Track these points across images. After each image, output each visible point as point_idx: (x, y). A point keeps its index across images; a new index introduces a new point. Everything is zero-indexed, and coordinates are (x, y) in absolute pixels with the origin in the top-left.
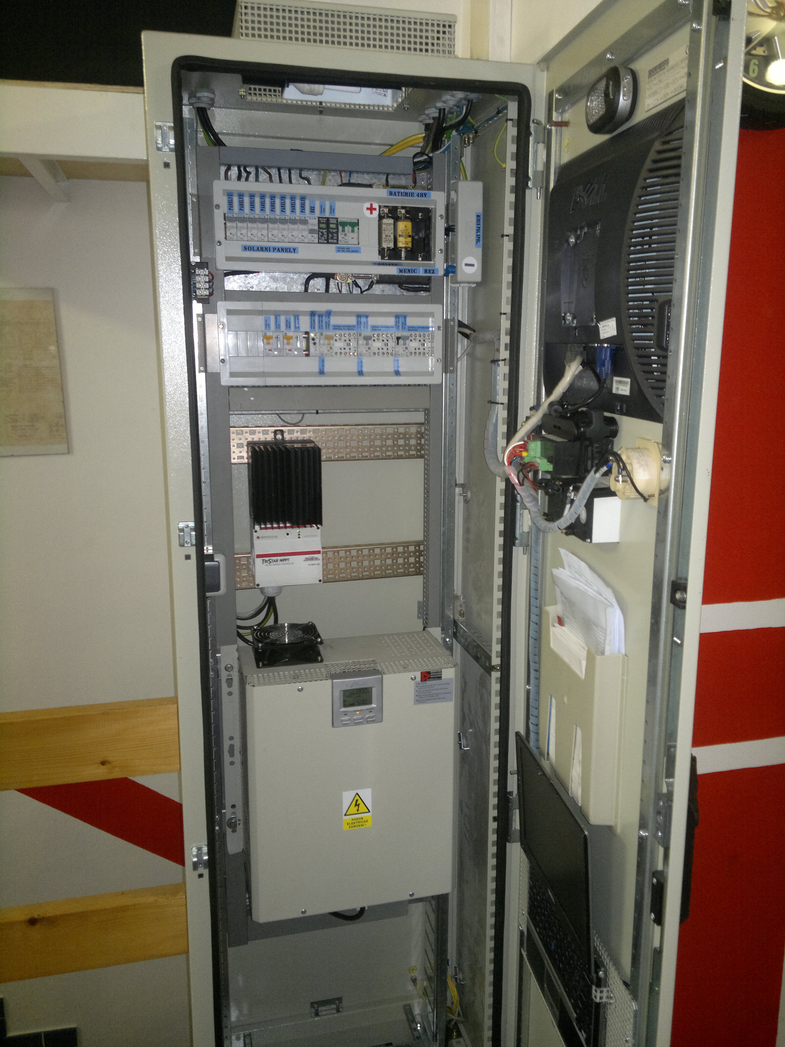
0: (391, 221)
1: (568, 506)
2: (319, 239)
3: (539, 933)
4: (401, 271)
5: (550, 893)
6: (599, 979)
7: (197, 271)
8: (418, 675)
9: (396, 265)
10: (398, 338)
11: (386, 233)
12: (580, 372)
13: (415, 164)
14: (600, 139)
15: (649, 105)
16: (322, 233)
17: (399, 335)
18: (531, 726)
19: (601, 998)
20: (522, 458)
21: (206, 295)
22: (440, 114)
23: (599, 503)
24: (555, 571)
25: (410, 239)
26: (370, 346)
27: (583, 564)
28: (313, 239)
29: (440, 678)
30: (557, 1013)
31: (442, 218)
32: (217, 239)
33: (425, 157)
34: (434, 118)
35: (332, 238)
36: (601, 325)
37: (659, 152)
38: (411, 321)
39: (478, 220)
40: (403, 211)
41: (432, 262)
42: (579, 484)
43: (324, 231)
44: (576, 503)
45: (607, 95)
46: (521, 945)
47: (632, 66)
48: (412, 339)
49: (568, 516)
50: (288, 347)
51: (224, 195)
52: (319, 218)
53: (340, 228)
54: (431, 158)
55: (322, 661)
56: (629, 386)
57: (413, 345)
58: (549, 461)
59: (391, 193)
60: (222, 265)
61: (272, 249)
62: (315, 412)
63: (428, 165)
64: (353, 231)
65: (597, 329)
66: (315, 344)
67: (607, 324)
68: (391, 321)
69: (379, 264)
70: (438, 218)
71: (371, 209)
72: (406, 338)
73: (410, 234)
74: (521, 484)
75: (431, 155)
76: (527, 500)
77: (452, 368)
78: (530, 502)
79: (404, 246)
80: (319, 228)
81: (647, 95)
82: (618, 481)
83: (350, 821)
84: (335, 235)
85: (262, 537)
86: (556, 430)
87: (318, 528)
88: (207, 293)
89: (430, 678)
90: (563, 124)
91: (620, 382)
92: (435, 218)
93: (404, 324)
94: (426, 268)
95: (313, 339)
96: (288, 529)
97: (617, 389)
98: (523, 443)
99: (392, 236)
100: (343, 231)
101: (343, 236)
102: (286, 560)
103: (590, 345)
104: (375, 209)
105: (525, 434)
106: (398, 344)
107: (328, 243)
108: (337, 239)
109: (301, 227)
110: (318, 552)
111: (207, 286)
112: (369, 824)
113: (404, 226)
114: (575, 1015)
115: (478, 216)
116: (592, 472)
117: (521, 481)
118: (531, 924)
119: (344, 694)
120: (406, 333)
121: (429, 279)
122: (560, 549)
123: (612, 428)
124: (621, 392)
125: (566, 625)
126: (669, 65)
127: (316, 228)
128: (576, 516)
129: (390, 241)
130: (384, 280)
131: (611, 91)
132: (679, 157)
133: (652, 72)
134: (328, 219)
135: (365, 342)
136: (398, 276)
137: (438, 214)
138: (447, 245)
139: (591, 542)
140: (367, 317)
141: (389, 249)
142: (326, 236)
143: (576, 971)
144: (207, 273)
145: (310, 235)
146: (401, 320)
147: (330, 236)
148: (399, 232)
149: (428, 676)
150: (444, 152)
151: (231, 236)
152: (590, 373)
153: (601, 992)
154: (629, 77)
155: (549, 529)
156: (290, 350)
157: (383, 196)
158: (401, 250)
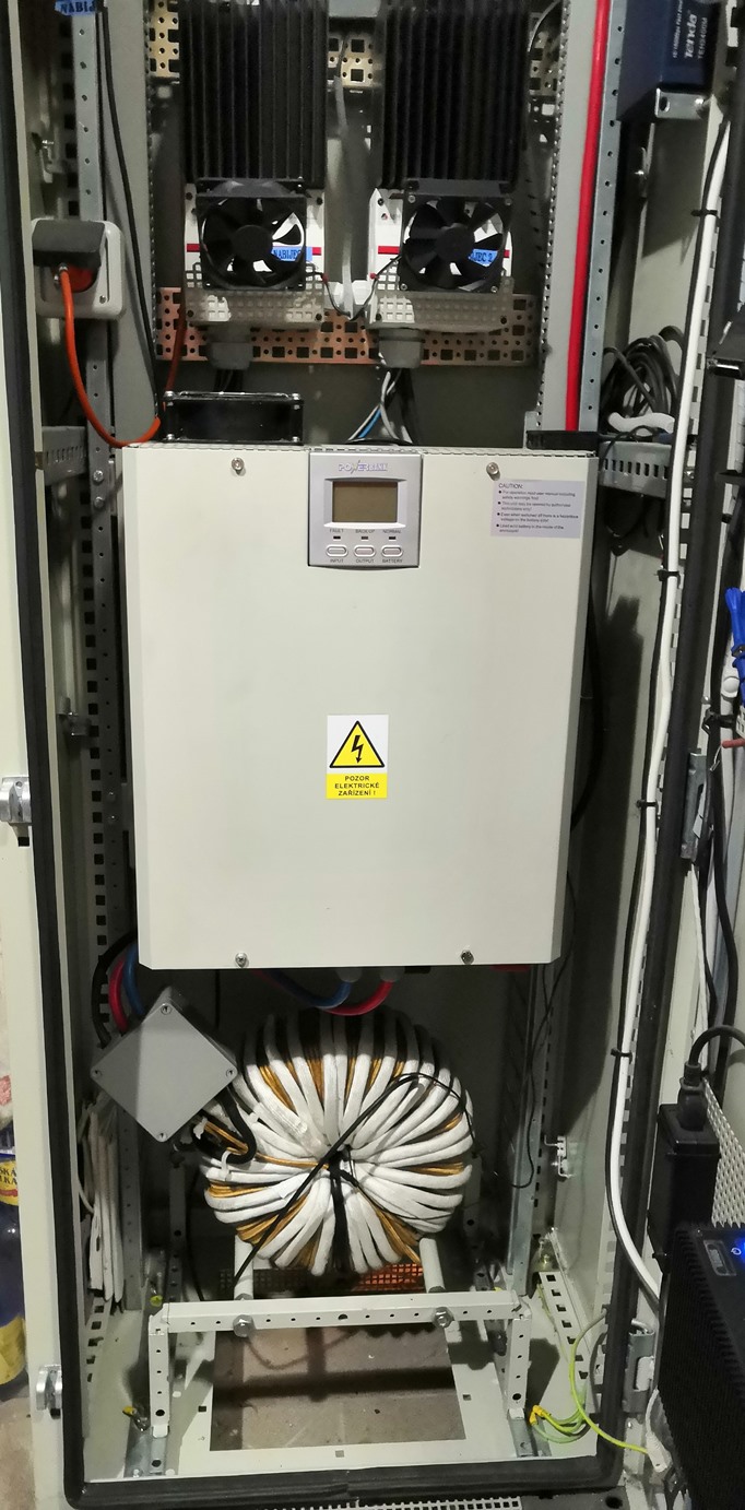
83: (343, 782)
112: (381, 793)
119: (335, 488)
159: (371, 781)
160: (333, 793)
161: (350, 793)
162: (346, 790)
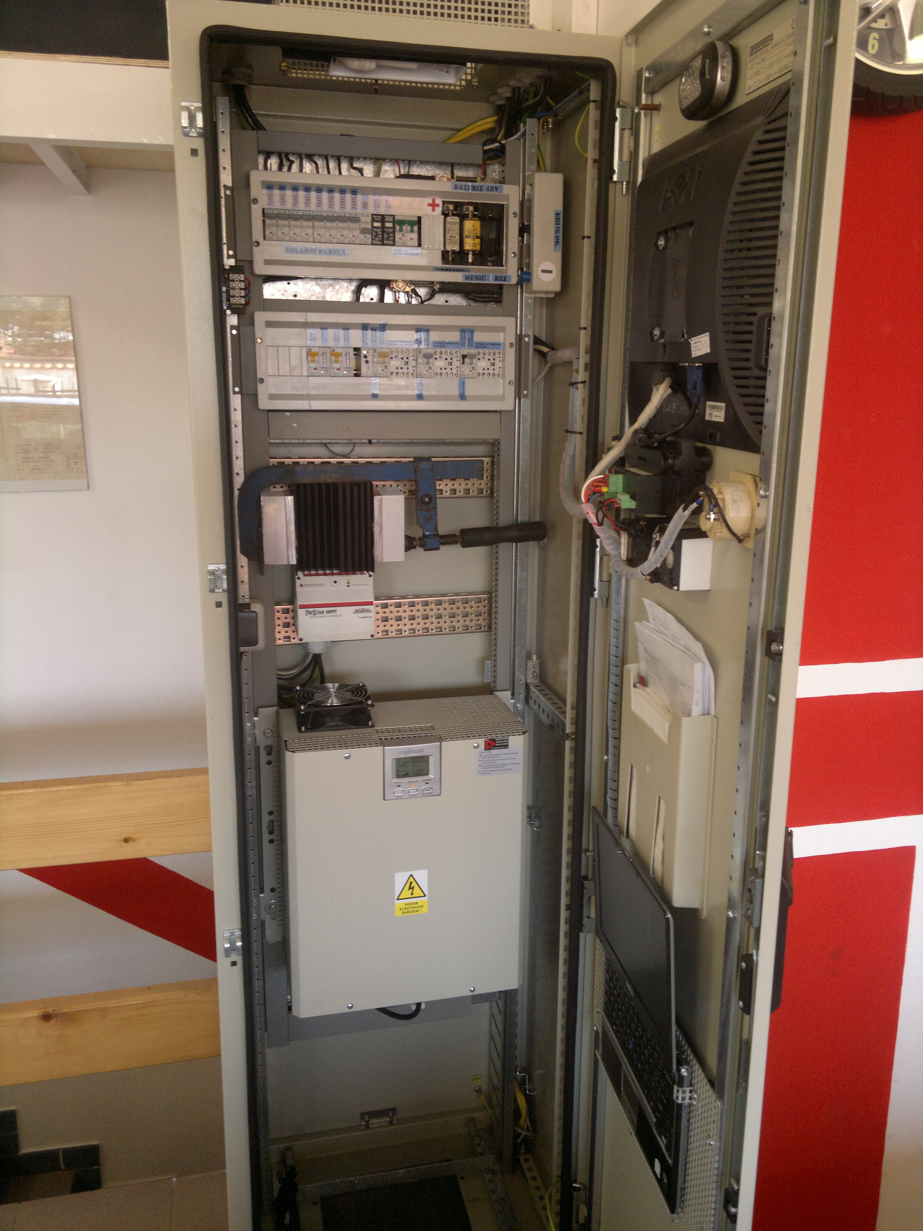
0: (457, 219)
1: (653, 549)
2: (372, 240)
3: (616, 1032)
4: (467, 278)
5: (628, 986)
6: (681, 1077)
7: (231, 275)
8: (482, 742)
9: (462, 270)
10: (464, 357)
11: (451, 233)
12: (669, 396)
13: (485, 152)
14: (696, 125)
15: (750, 87)
16: (376, 232)
17: (465, 353)
18: (609, 800)
19: (683, 1099)
20: (602, 494)
21: (242, 305)
22: (514, 94)
23: (687, 544)
24: (637, 625)
25: (478, 241)
26: (430, 365)
27: (669, 616)
28: (366, 240)
29: (506, 746)
30: (635, 1120)
31: (515, 217)
32: (254, 239)
33: (497, 144)
34: (507, 99)
35: (388, 239)
36: (693, 341)
37: (761, 142)
38: (479, 337)
39: (557, 219)
40: (471, 208)
41: (504, 268)
42: (666, 525)
43: (379, 230)
44: (661, 545)
45: (702, 74)
46: (596, 1047)
47: (733, 42)
48: (480, 357)
49: (653, 560)
50: (337, 366)
51: (262, 187)
52: (373, 215)
53: (398, 227)
54: (503, 147)
55: (373, 726)
56: (723, 412)
57: (483, 364)
58: (631, 498)
59: (456, 187)
60: (260, 269)
61: (318, 252)
62: (367, 441)
63: (499, 154)
64: (412, 231)
65: (688, 346)
66: (367, 362)
67: (699, 340)
68: (455, 336)
69: (442, 270)
70: (511, 216)
71: (433, 205)
72: (473, 357)
73: (479, 235)
74: (600, 524)
75: (503, 142)
76: (608, 542)
77: (525, 392)
78: (611, 544)
79: (470, 248)
80: (373, 227)
81: (748, 77)
82: (709, 519)
83: (404, 907)
84: (391, 235)
85: (306, 585)
86: (642, 462)
87: (370, 576)
88: (243, 301)
89: (495, 746)
90: (652, 108)
91: (714, 407)
92: (508, 215)
93: (471, 339)
94: (497, 275)
95: (365, 357)
96: (335, 576)
97: (711, 415)
98: (602, 476)
99: (458, 237)
100: (401, 230)
101: (401, 236)
102: (333, 611)
103: (680, 364)
104: (438, 205)
105: (606, 467)
106: (463, 363)
107: (383, 244)
108: (394, 241)
109: (352, 225)
110: (371, 603)
111: (243, 293)
112: (425, 910)
113: (471, 226)
114: (655, 1120)
115: (557, 214)
116: (680, 510)
117: (600, 521)
118: (607, 1021)
119: (397, 763)
120: (473, 351)
121: (501, 287)
122: (644, 599)
123: (703, 459)
124: (714, 419)
125: (650, 685)
126: (774, 41)
127: (369, 226)
128: (662, 559)
129: (455, 243)
130: (447, 288)
131: (707, 70)
132: (783, 149)
133: (755, 49)
134: (383, 216)
135: (425, 360)
136: (464, 283)
137: (511, 212)
138: (521, 248)
139: (678, 590)
140: (428, 331)
141: (453, 252)
142: (380, 236)
143: (656, 1070)
144: (243, 279)
145: (362, 236)
146: (467, 335)
147: (386, 236)
148: (466, 233)
149: (493, 744)
150: (518, 139)
151: (271, 235)
152: (680, 397)
153: (683, 1092)
154: (729, 54)
155: (632, 574)
156: (338, 369)
157: (447, 190)
158: (468, 254)
159: (419, 904)
160: (398, 913)
161: (408, 912)
162: (406, 910)
